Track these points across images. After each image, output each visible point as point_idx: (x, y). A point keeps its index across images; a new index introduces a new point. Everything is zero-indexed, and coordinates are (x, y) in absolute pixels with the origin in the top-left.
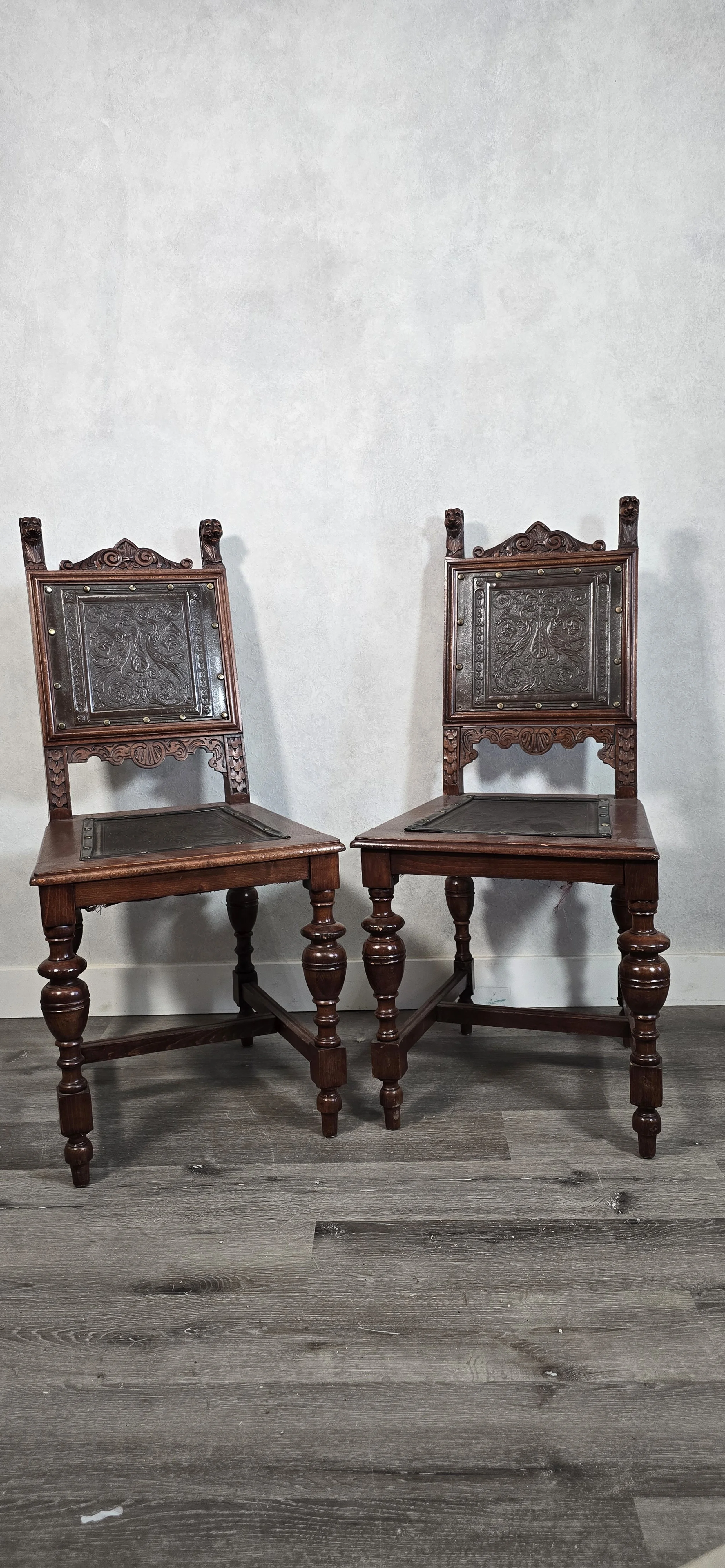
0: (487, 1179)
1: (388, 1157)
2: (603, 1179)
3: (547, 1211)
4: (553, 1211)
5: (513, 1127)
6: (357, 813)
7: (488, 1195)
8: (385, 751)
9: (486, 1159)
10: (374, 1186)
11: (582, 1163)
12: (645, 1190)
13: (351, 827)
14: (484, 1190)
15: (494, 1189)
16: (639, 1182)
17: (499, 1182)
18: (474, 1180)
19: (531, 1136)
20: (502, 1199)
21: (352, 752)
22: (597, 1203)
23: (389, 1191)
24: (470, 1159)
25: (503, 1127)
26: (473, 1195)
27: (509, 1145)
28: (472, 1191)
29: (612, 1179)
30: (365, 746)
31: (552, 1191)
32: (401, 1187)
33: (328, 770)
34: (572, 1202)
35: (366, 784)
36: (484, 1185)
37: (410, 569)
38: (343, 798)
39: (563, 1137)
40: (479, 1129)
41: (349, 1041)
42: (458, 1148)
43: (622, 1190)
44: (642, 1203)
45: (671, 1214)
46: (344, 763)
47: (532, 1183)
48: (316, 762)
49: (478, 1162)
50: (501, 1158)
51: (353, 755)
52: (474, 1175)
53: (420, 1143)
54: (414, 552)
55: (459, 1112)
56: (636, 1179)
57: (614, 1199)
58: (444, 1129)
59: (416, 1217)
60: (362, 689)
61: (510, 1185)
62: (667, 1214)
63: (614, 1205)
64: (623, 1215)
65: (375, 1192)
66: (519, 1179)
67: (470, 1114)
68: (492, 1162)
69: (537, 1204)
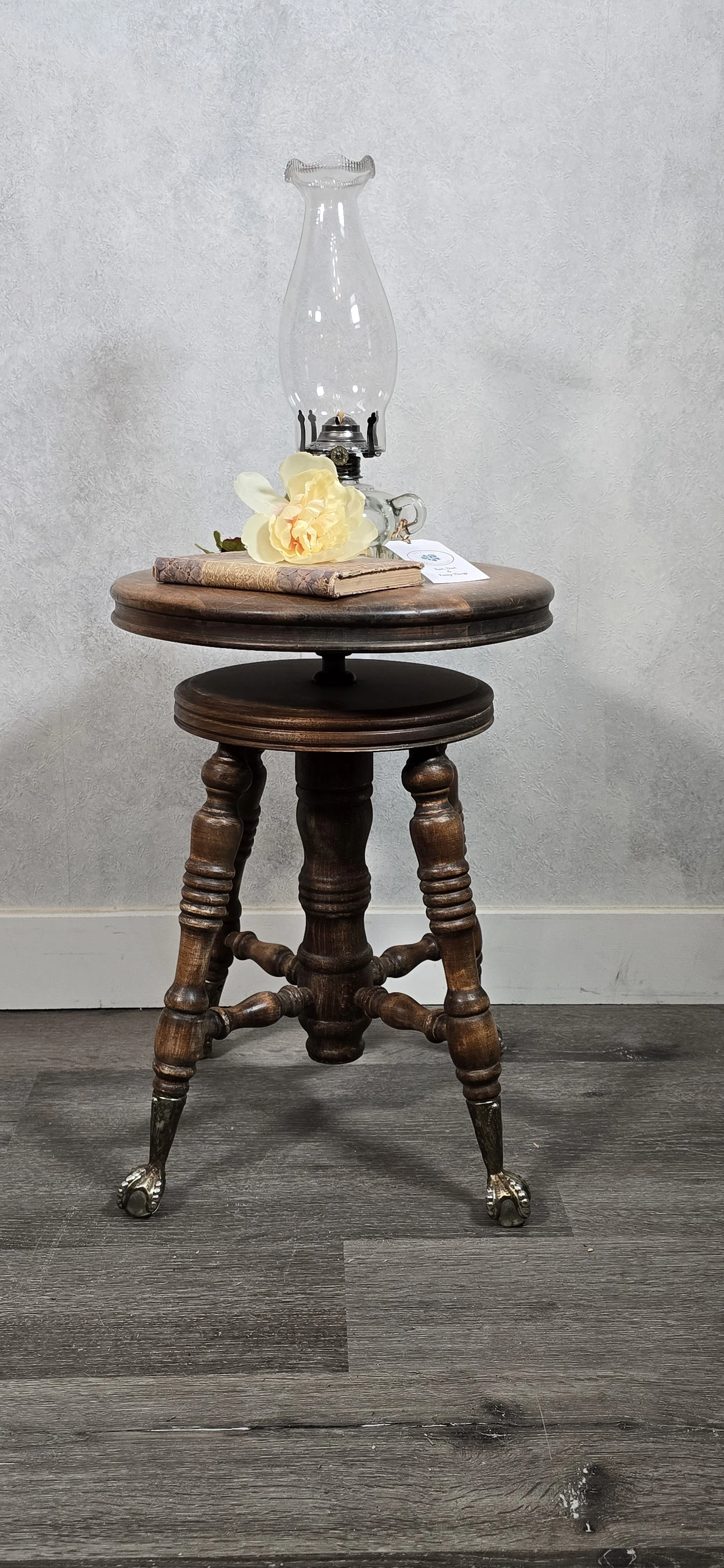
0: (287, 1426)
1: (71, 1362)
2: (552, 1426)
3: (415, 1525)
4: (431, 1526)
5: (364, 1282)
6: (93, 618)
7: (281, 1475)
8: (151, 490)
9: (292, 1369)
10: (16, 1449)
11: (506, 1379)
12: (645, 1459)
13: (82, 648)
14: (273, 1461)
15: (298, 1456)
16: (632, 1435)
17: (314, 1436)
18: (257, 1429)
19: (401, 1304)
20: (315, 1490)
21: (82, 490)
22: (534, 1498)
23: (48, 1465)
24: (255, 1368)
25: (343, 1280)
26: (246, 1476)
27: (350, 1330)
28: (244, 1462)
29: (572, 1425)
30: (109, 477)
31: (435, 1461)
32: (79, 1453)
33: (33, 527)
34: (473, 1496)
35: (111, 558)
36: (275, 1444)
37: (200, 88)
38: (65, 587)
39: (469, 1308)
40: (288, 1285)
41: (63, 1072)
42: (234, 1338)
43: (595, 1459)
44: (641, 1499)
45: (708, 1532)
46: (64, 512)
47: (388, 1438)
48: (6, 508)
49: (274, 1379)
50: (327, 1367)
51: (83, 495)
52: (258, 1416)
53: (151, 1325)
54: (207, 50)
55: (253, 1241)
56: (626, 1426)
57: (575, 1486)
58: (212, 1286)
59: (96, 1549)
60: (100, 354)
61: (337, 1445)
62: (698, 1534)
63: (575, 1504)
64: (596, 1537)
65: (12, 1469)
66: (358, 1426)
67: (274, 1247)
68: (306, 1378)
69: (396, 1504)
